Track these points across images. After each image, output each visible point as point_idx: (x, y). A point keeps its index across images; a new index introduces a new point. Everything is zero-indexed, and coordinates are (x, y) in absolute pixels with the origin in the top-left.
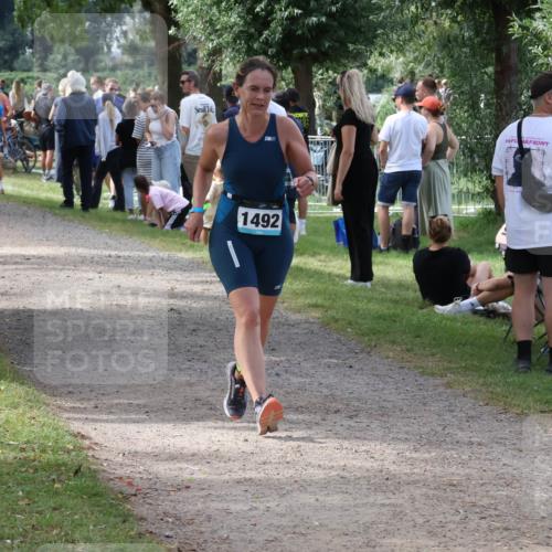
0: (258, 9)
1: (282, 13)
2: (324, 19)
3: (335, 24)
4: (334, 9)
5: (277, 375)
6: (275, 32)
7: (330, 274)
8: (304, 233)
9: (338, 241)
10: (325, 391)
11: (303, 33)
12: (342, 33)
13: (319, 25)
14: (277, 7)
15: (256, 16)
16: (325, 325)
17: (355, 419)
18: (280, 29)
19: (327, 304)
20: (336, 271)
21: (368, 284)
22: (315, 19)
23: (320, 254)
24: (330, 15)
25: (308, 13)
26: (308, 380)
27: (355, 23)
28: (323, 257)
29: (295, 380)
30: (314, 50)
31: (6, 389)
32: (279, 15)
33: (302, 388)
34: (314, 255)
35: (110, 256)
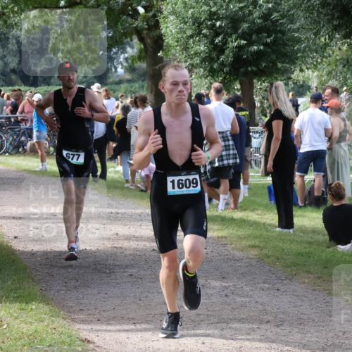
0: (217, 41)
1: (233, 43)
2: (262, 47)
3: (269, 50)
4: (269, 40)
5: (226, 296)
6: (228, 57)
7: (264, 224)
8: (247, 195)
9: (270, 200)
10: (260, 307)
11: (248, 57)
12: (274, 57)
13: (259, 52)
14: (230, 39)
15: (216, 46)
16: (260, 260)
17: (281, 328)
18: (231, 54)
19: (262, 245)
20: (269, 222)
21: (291, 231)
22: (255, 47)
23: (257, 210)
24: (266, 45)
25: (250, 43)
26: (248, 299)
27: (283, 50)
28: (259, 212)
29: (238, 299)
30: (254, 69)
31: (36, 308)
32: (231, 45)
33: (243, 305)
34: (253, 210)
35: (112, 213)
